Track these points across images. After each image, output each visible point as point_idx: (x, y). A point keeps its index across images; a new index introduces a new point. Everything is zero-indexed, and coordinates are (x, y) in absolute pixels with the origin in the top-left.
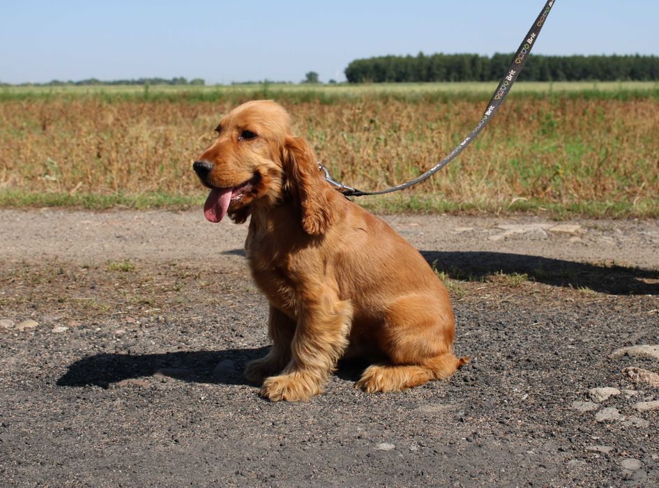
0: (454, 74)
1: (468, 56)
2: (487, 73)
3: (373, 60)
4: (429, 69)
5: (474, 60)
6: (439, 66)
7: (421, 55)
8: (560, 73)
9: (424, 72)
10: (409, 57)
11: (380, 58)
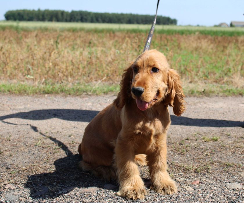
0: (54, 18)
1: (60, 11)
2: (68, 19)
3: (17, 11)
4: (43, 16)
5: (63, 13)
6: (47, 15)
7: (39, 10)
8: (100, 20)
9: (41, 17)
10: (34, 11)
11: (20, 10)
